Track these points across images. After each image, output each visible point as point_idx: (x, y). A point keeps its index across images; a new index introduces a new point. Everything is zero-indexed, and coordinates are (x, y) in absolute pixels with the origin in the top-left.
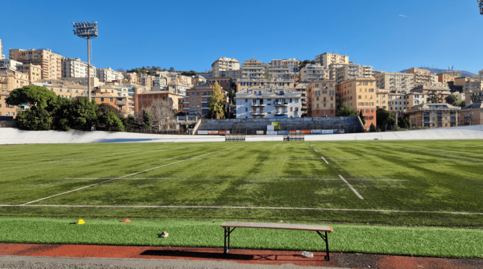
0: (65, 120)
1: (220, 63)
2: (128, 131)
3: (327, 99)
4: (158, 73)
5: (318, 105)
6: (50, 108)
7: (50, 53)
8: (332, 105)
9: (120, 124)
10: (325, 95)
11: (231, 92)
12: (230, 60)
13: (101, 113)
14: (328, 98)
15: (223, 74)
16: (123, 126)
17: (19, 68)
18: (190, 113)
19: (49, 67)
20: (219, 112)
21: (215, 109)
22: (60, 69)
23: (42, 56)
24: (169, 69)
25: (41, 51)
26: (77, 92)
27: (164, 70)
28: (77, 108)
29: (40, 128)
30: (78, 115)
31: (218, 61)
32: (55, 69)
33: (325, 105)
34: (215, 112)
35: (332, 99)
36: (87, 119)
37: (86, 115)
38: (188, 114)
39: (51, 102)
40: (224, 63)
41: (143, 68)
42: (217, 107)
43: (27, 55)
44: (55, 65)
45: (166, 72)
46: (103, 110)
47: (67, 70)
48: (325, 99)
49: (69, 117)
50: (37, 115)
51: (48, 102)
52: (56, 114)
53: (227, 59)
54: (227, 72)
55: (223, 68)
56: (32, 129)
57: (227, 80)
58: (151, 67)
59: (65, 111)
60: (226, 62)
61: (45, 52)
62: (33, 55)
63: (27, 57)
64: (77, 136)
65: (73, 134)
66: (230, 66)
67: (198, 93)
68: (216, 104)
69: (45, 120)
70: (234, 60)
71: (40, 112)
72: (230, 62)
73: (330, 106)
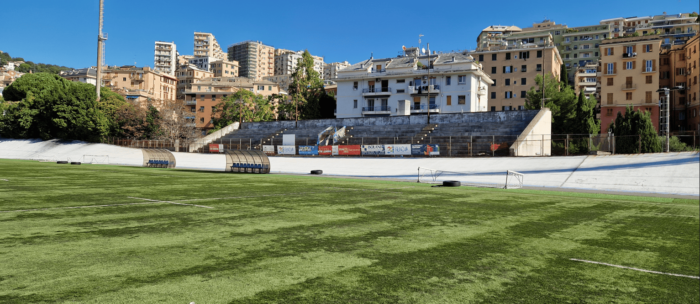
3: (634, 81)
5: (610, 96)
7: (260, 45)
8: (649, 94)
10: (629, 73)
14: (639, 79)
19: (257, 64)
22: (273, 66)
32: (266, 66)
33: (629, 96)
35: (649, 80)
40: (494, 36)
44: (266, 61)
48: (629, 82)
55: (490, 43)
72: (506, 32)
73: (644, 97)
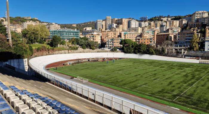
0: (137, 51)
1: (196, 14)
2: (157, 55)
4: (162, 19)
6: (132, 47)
7: (125, 19)
9: (154, 52)
11: (202, 30)
12: (202, 12)
13: (148, 48)
15: (197, 20)
16: (155, 53)
17: (116, 26)
18: (179, 43)
19: (124, 24)
20: (196, 47)
21: (194, 45)
22: (127, 24)
23: (122, 21)
24: (167, 16)
25: (122, 19)
26: (135, 35)
27: (165, 17)
28: (140, 47)
29: (130, 53)
30: (140, 49)
31: (195, 13)
32: (126, 25)
34: (194, 47)
36: (143, 50)
37: (143, 49)
38: (178, 43)
39: (133, 45)
40: (199, 14)
41: (155, 17)
42: (195, 45)
43: (118, 21)
45: (166, 18)
46: (148, 47)
47: (129, 25)
49: (138, 50)
50: (129, 49)
51: (132, 44)
52: (134, 49)
53: (200, 12)
54: (200, 19)
55: (197, 17)
56: (128, 53)
57: (200, 23)
58: (159, 16)
59: (137, 48)
60: (200, 13)
61: (123, 19)
62: (120, 20)
63: (118, 22)
64: (140, 56)
65: (139, 55)
66: (202, 15)
67: (184, 34)
68: (194, 43)
69: (131, 50)
70: (205, 12)
71: (130, 48)
72: (203, 13)
